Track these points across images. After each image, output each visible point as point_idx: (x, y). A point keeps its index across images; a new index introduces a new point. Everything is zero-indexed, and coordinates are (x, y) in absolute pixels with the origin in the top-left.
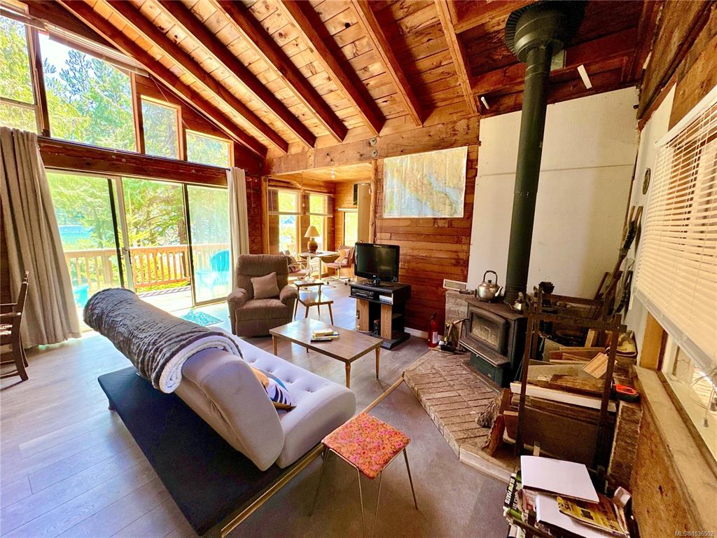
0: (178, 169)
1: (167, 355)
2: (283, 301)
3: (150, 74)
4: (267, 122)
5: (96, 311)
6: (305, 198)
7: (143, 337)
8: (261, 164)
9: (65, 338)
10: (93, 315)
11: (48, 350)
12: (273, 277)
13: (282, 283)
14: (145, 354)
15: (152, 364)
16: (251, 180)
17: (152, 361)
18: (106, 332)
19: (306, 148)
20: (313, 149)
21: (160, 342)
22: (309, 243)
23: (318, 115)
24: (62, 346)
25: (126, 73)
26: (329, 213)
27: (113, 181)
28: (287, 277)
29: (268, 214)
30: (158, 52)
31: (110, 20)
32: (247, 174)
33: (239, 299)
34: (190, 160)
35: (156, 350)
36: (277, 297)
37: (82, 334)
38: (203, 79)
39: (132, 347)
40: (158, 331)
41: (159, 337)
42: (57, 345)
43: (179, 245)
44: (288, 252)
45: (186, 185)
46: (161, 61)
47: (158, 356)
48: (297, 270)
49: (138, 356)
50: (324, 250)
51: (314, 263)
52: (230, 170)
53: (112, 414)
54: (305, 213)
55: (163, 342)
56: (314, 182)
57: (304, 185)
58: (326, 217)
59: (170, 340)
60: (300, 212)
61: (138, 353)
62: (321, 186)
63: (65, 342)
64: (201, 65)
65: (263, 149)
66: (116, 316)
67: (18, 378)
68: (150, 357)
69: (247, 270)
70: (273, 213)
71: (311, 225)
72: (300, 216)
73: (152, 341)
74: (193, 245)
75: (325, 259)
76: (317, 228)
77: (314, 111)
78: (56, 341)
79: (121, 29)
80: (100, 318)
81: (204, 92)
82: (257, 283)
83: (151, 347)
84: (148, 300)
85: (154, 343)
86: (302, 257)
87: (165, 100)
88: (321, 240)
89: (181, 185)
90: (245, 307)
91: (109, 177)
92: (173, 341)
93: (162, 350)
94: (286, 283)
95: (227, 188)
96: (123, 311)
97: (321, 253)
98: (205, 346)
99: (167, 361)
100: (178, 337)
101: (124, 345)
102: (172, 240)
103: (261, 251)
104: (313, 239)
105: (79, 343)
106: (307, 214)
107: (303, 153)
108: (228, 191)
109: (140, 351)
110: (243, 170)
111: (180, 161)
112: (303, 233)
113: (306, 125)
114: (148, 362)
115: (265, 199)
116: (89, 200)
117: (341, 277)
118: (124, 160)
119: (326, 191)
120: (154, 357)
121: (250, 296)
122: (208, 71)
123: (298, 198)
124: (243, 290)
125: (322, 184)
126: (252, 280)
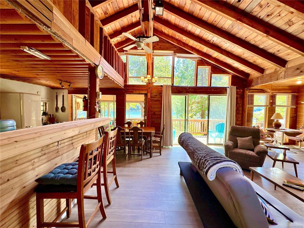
0: (207, 90)
1: (211, 164)
2: (257, 153)
3: (201, 58)
4: (251, 61)
5: (182, 139)
6: (273, 97)
7: (199, 153)
8: (245, 83)
9: (169, 146)
10: (181, 140)
11: (165, 148)
12: (250, 139)
13: (256, 143)
14: (200, 160)
15: (203, 166)
16: (239, 91)
17: (204, 164)
18: (185, 147)
19: (278, 69)
20: (284, 68)
21: (207, 157)
22: (274, 123)
23: (292, 48)
24: (168, 148)
25: (194, 60)
26: (292, 105)
27: (187, 96)
28: (259, 140)
29: (247, 106)
30: (205, 49)
31: (192, 46)
32: (237, 88)
33: (230, 146)
34: (212, 86)
35: (205, 160)
36: (253, 150)
37: (173, 146)
38: (222, 53)
39: (194, 155)
40: (205, 153)
41: (206, 155)
42: (167, 147)
43: (200, 119)
44: (258, 126)
45: (209, 96)
46: (206, 53)
47: (206, 163)
48: (264, 137)
49: (197, 160)
50: (286, 127)
51: (278, 134)
52: (229, 87)
53: (181, 177)
54: (272, 106)
55: (208, 158)
56: (280, 88)
57: (272, 90)
58: (289, 108)
59: (211, 158)
60: (268, 105)
61: (197, 159)
62: (286, 89)
63: (169, 147)
64: (222, 48)
65: (248, 75)
66: (189, 142)
67: (159, 154)
68: (202, 162)
69: (235, 133)
70: (250, 106)
71: (276, 112)
72: (268, 107)
73: (204, 156)
74: (209, 120)
75: (288, 134)
76: (281, 114)
77: (288, 46)
78: (167, 146)
79: (195, 47)
80: (183, 142)
81: (221, 58)
82: (240, 140)
83: (203, 158)
84: (198, 139)
85: (204, 157)
86: (268, 130)
87: (206, 66)
88: (284, 122)
89: (207, 96)
90: (233, 151)
91: (186, 95)
92: (213, 158)
93: (208, 161)
94: (259, 144)
95: (226, 96)
96: (190, 141)
97: (283, 130)
98: (227, 166)
99: (211, 166)
100: (215, 157)
101: (191, 154)
102: (198, 117)
103: (242, 124)
104: (277, 121)
105: (172, 148)
106: (274, 106)
107: (276, 72)
108: (227, 97)
109: (198, 158)
110: (235, 87)
111: (208, 87)
112: (270, 117)
113: (280, 56)
114: (202, 164)
115: (247, 99)
116: (177, 103)
117: (301, 147)
118: (190, 89)
119: (290, 92)
120: (204, 163)
121: (236, 146)
122: (224, 49)
123: (267, 97)
124: (232, 142)
125: (287, 88)
126: (237, 138)
